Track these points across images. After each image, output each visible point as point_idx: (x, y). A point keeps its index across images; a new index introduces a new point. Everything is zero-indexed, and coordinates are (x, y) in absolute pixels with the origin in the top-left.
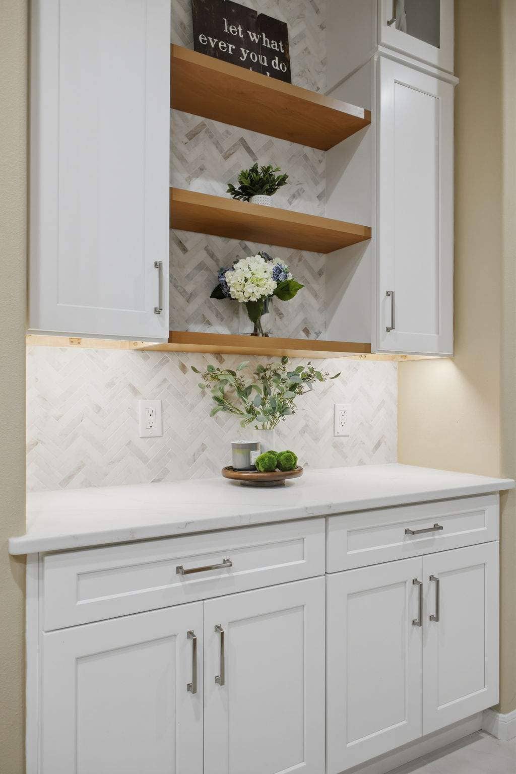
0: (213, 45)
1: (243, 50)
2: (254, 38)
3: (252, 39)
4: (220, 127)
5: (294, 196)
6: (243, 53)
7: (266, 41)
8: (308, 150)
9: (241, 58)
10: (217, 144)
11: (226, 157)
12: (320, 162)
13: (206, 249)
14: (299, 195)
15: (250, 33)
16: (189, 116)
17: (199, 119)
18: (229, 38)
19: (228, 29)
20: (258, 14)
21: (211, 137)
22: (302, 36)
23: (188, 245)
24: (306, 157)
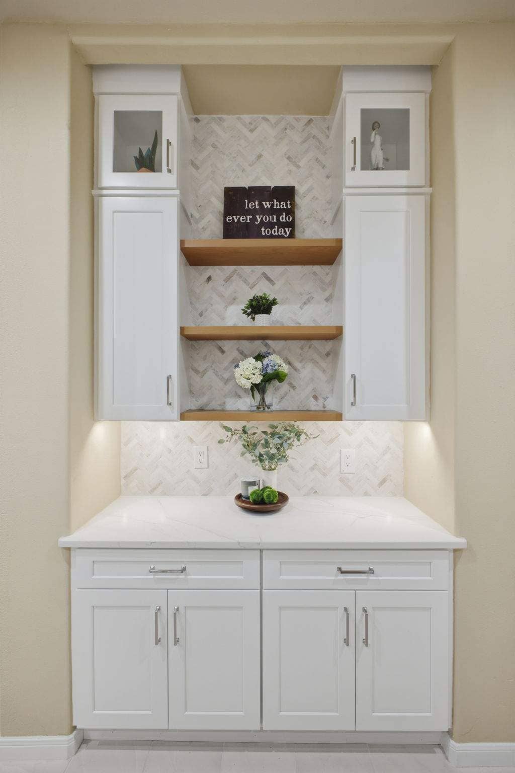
0: (236, 220)
1: (258, 216)
2: (267, 205)
3: (266, 207)
4: (247, 269)
5: (305, 303)
6: (258, 218)
7: (277, 204)
8: (317, 268)
9: (256, 223)
10: (245, 281)
11: (251, 288)
12: (327, 274)
13: (238, 349)
14: (309, 302)
15: (264, 203)
16: (226, 267)
17: (232, 268)
18: (248, 212)
19: (248, 206)
20: (272, 188)
21: (241, 277)
22: (310, 190)
23: (225, 349)
24: (315, 273)
